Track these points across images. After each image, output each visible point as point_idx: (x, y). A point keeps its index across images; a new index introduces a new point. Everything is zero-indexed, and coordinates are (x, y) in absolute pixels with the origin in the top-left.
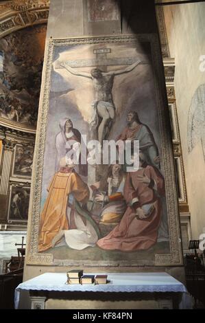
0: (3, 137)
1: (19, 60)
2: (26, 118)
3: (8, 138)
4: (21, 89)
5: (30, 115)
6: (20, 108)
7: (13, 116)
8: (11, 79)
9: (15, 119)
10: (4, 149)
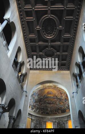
0: (31, 118)
1: (39, 95)
2: (37, 111)
3: (33, 118)
4: (37, 103)
5: (38, 110)
6: (36, 108)
7: (34, 110)
8: (35, 100)
9: (34, 111)
10: (31, 122)
